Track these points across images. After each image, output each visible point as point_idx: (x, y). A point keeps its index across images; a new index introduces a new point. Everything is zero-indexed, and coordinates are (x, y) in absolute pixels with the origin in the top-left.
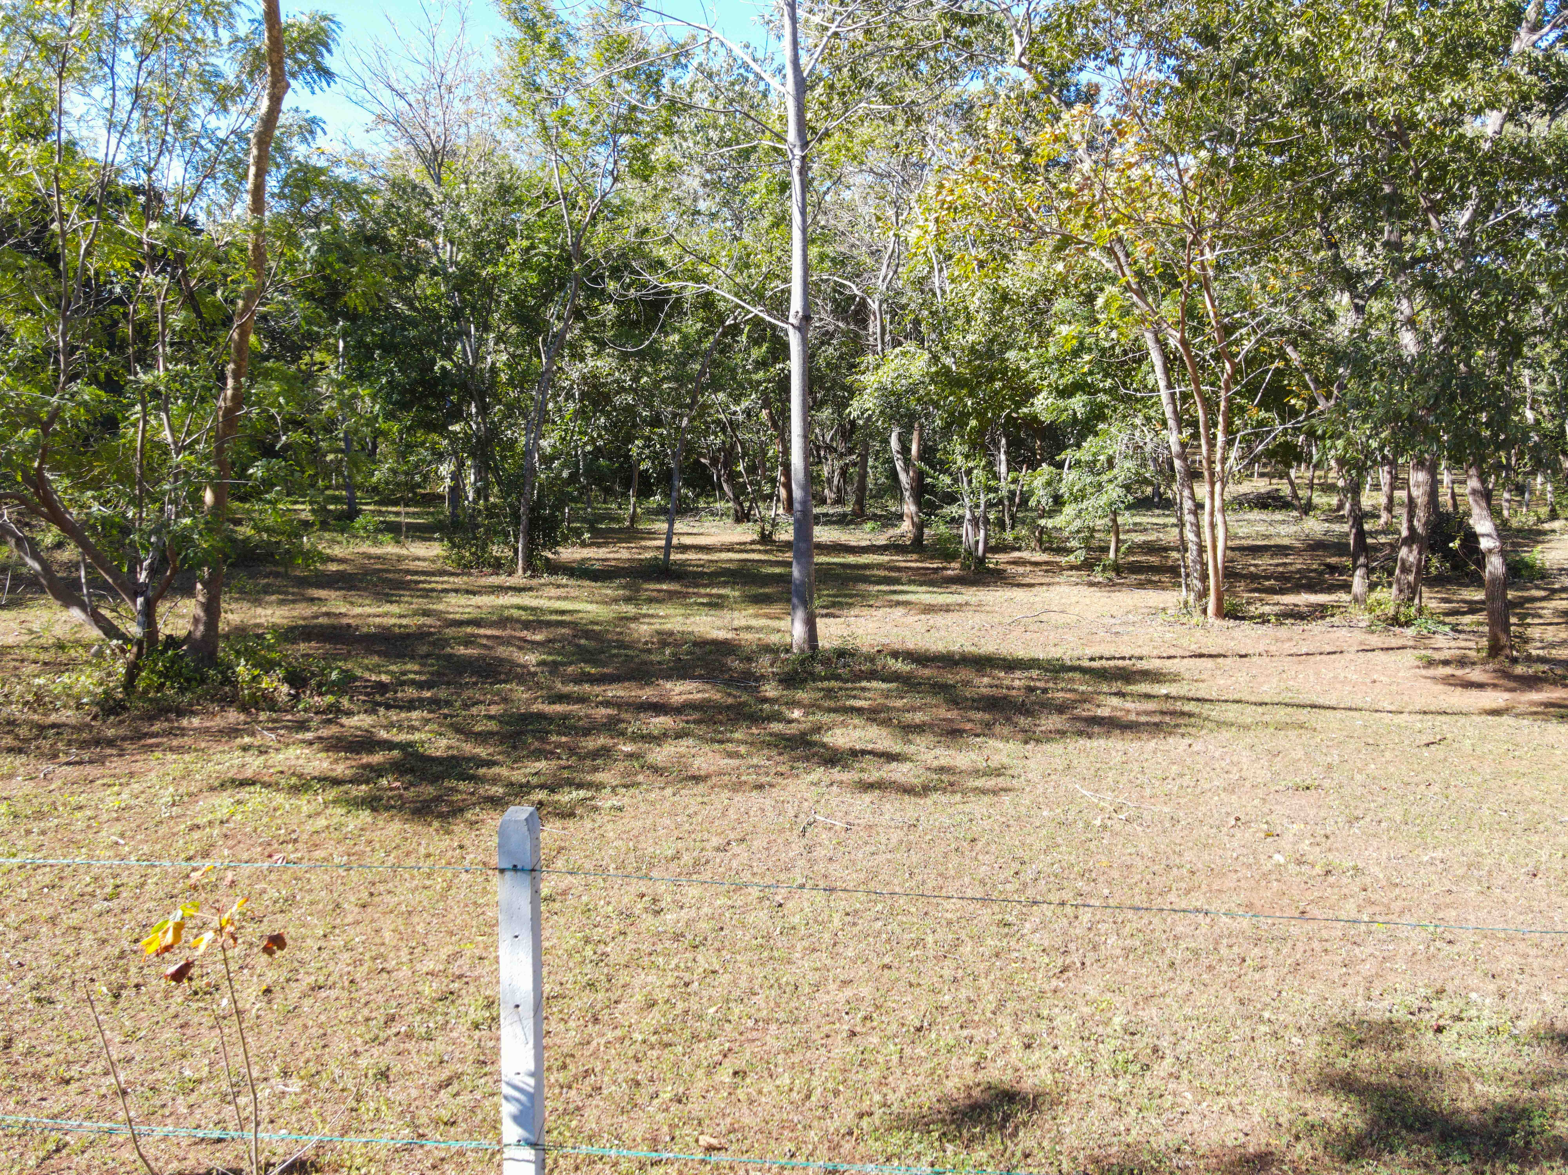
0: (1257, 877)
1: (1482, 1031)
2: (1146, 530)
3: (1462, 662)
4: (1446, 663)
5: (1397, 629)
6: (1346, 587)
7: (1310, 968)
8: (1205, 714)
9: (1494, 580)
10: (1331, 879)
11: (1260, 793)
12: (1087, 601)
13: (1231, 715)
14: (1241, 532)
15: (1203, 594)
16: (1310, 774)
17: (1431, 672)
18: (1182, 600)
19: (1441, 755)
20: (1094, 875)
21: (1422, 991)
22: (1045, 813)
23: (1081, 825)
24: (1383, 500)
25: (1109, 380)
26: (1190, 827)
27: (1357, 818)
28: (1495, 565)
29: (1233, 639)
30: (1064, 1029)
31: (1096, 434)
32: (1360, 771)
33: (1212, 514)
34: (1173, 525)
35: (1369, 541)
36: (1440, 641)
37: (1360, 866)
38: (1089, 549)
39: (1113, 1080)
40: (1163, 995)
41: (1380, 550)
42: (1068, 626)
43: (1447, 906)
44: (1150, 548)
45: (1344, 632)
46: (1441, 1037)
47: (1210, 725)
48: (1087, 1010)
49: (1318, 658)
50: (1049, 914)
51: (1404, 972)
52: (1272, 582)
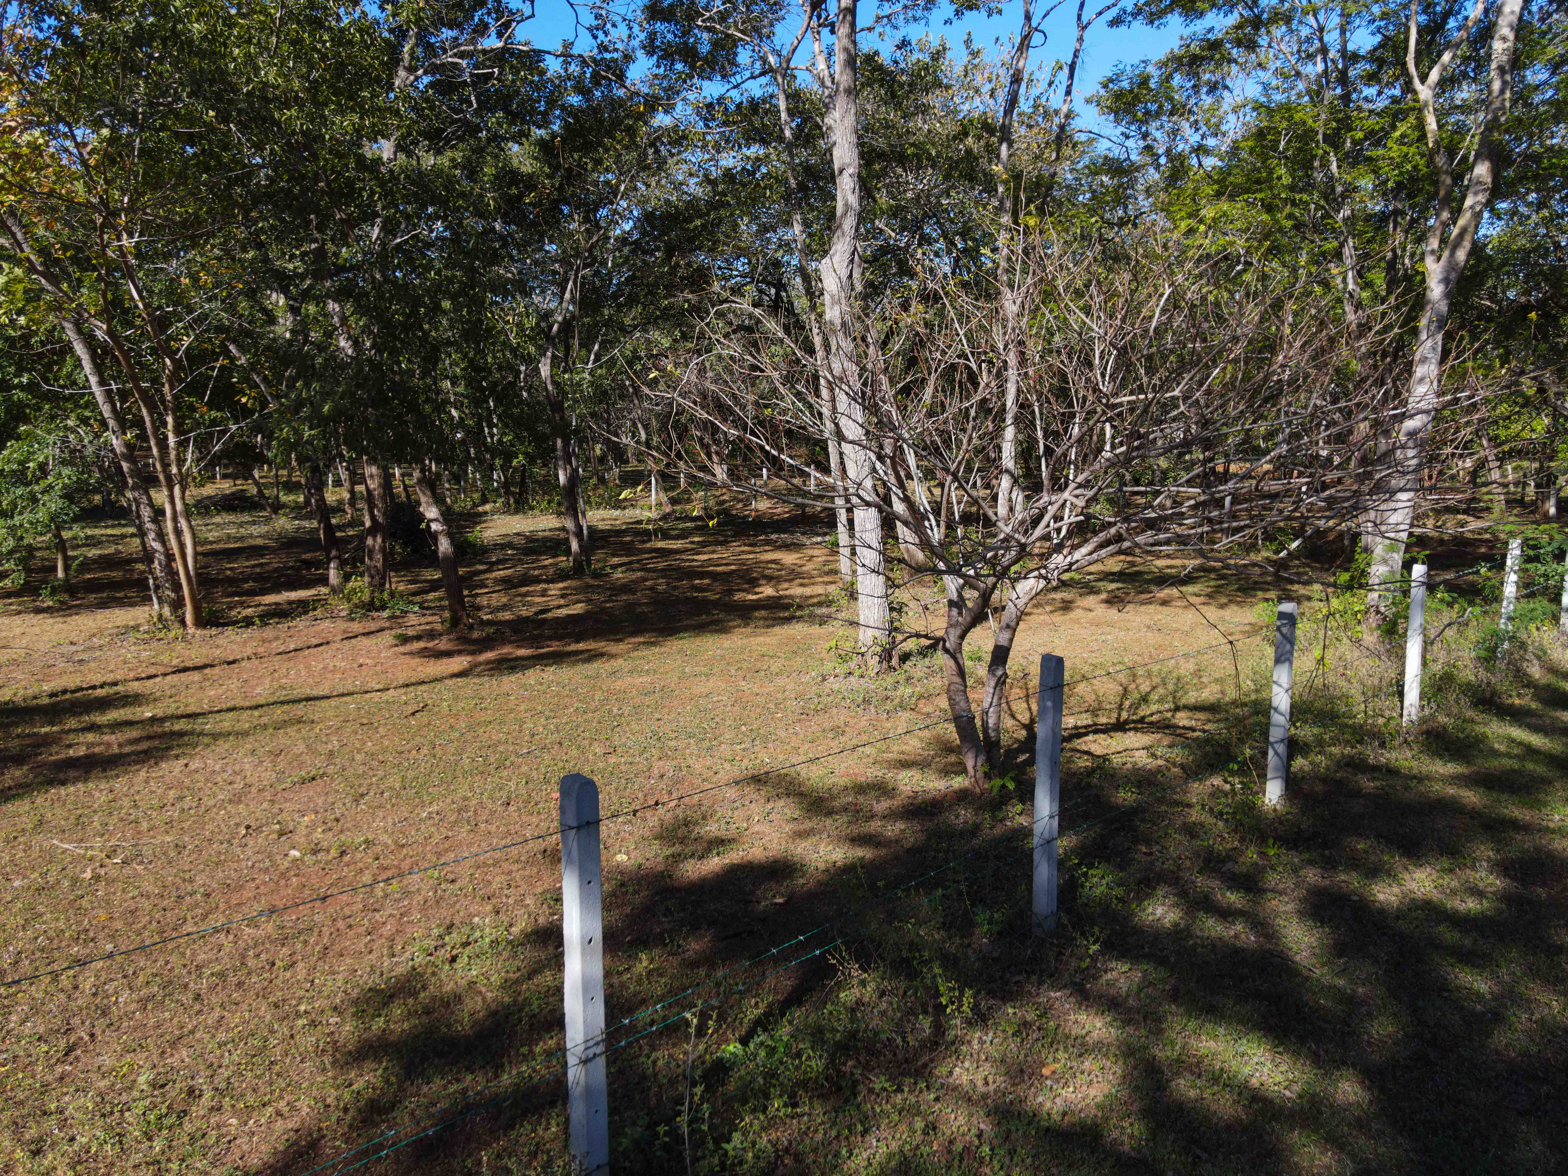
0: (276, 878)
1: (486, 947)
2: (100, 543)
3: (431, 635)
4: (418, 638)
5: (375, 614)
6: (324, 580)
7: (337, 948)
8: (198, 728)
9: (446, 558)
10: (347, 858)
11: (267, 795)
12: (37, 630)
13: (226, 724)
14: (211, 536)
15: (177, 605)
16: (314, 764)
17: (408, 648)
18: (155, 614)
19: (425, 720)
20: (91, 934)
21: (436, 932)
22: (17, 884)
23: (66, 883)
24: (347, 496)
25: (26, 375)
26: (198, 849)
27: (362, 795)
28: (444, 546)
29: (218, 647)
30: (79, 1115)
31: (18, 438)
32: (359, 751)
33: (175, 519)
34: (133, 535)
35: (338, 534)
36: (412, 619)
37: (370, 838)
38: (28, 571)
39: (148, 1143)
40: (192, 1032)
41: (349, 543)
42: (15, 662)
43: (447, 850)
44: (106, 562)
45: (327, 624)
46: (456, 966)
47: (206, 740)
48: (103, 1084)
49: (307, 652)
50: (40, 995)
51: (419, 921)
52: (251, 584)
